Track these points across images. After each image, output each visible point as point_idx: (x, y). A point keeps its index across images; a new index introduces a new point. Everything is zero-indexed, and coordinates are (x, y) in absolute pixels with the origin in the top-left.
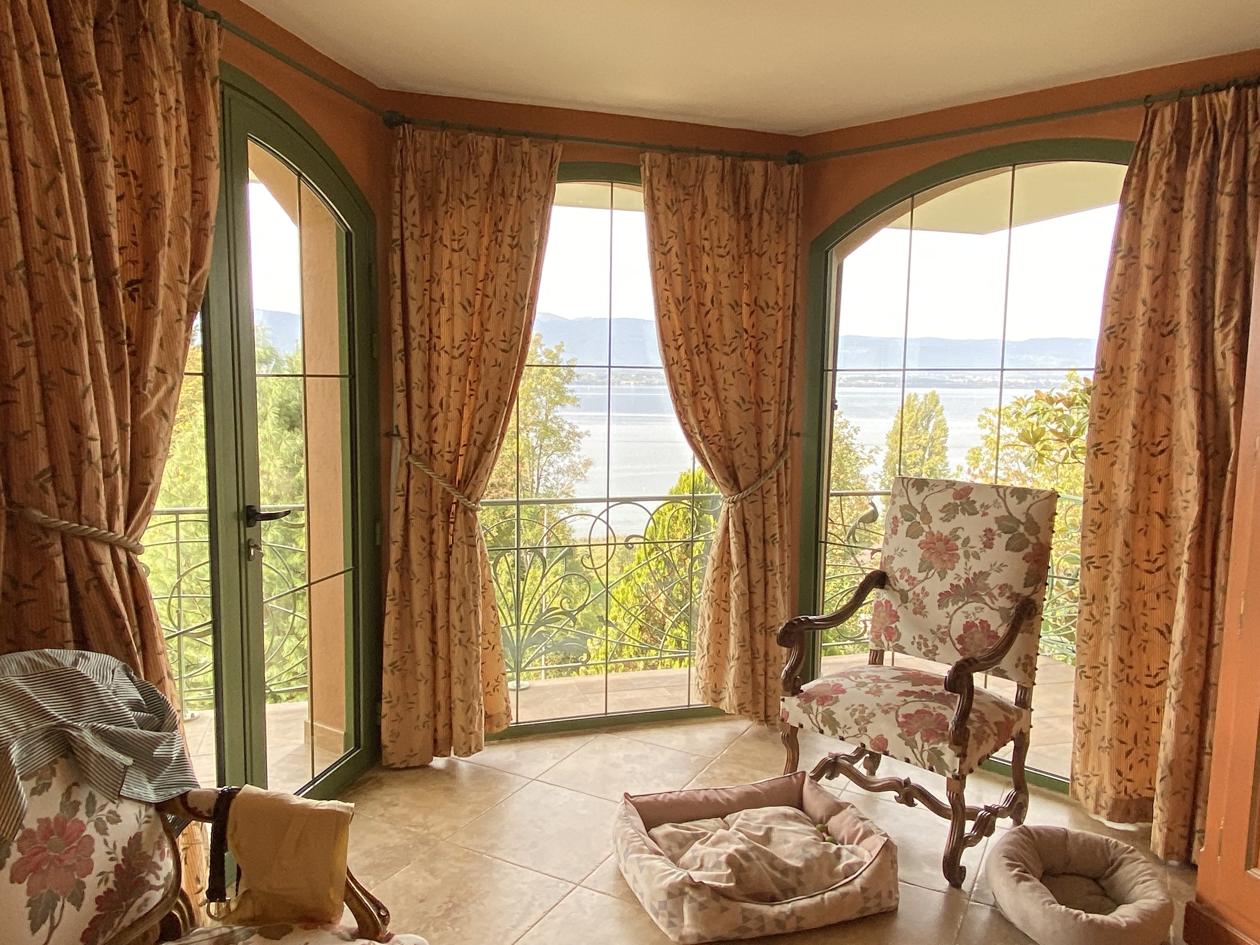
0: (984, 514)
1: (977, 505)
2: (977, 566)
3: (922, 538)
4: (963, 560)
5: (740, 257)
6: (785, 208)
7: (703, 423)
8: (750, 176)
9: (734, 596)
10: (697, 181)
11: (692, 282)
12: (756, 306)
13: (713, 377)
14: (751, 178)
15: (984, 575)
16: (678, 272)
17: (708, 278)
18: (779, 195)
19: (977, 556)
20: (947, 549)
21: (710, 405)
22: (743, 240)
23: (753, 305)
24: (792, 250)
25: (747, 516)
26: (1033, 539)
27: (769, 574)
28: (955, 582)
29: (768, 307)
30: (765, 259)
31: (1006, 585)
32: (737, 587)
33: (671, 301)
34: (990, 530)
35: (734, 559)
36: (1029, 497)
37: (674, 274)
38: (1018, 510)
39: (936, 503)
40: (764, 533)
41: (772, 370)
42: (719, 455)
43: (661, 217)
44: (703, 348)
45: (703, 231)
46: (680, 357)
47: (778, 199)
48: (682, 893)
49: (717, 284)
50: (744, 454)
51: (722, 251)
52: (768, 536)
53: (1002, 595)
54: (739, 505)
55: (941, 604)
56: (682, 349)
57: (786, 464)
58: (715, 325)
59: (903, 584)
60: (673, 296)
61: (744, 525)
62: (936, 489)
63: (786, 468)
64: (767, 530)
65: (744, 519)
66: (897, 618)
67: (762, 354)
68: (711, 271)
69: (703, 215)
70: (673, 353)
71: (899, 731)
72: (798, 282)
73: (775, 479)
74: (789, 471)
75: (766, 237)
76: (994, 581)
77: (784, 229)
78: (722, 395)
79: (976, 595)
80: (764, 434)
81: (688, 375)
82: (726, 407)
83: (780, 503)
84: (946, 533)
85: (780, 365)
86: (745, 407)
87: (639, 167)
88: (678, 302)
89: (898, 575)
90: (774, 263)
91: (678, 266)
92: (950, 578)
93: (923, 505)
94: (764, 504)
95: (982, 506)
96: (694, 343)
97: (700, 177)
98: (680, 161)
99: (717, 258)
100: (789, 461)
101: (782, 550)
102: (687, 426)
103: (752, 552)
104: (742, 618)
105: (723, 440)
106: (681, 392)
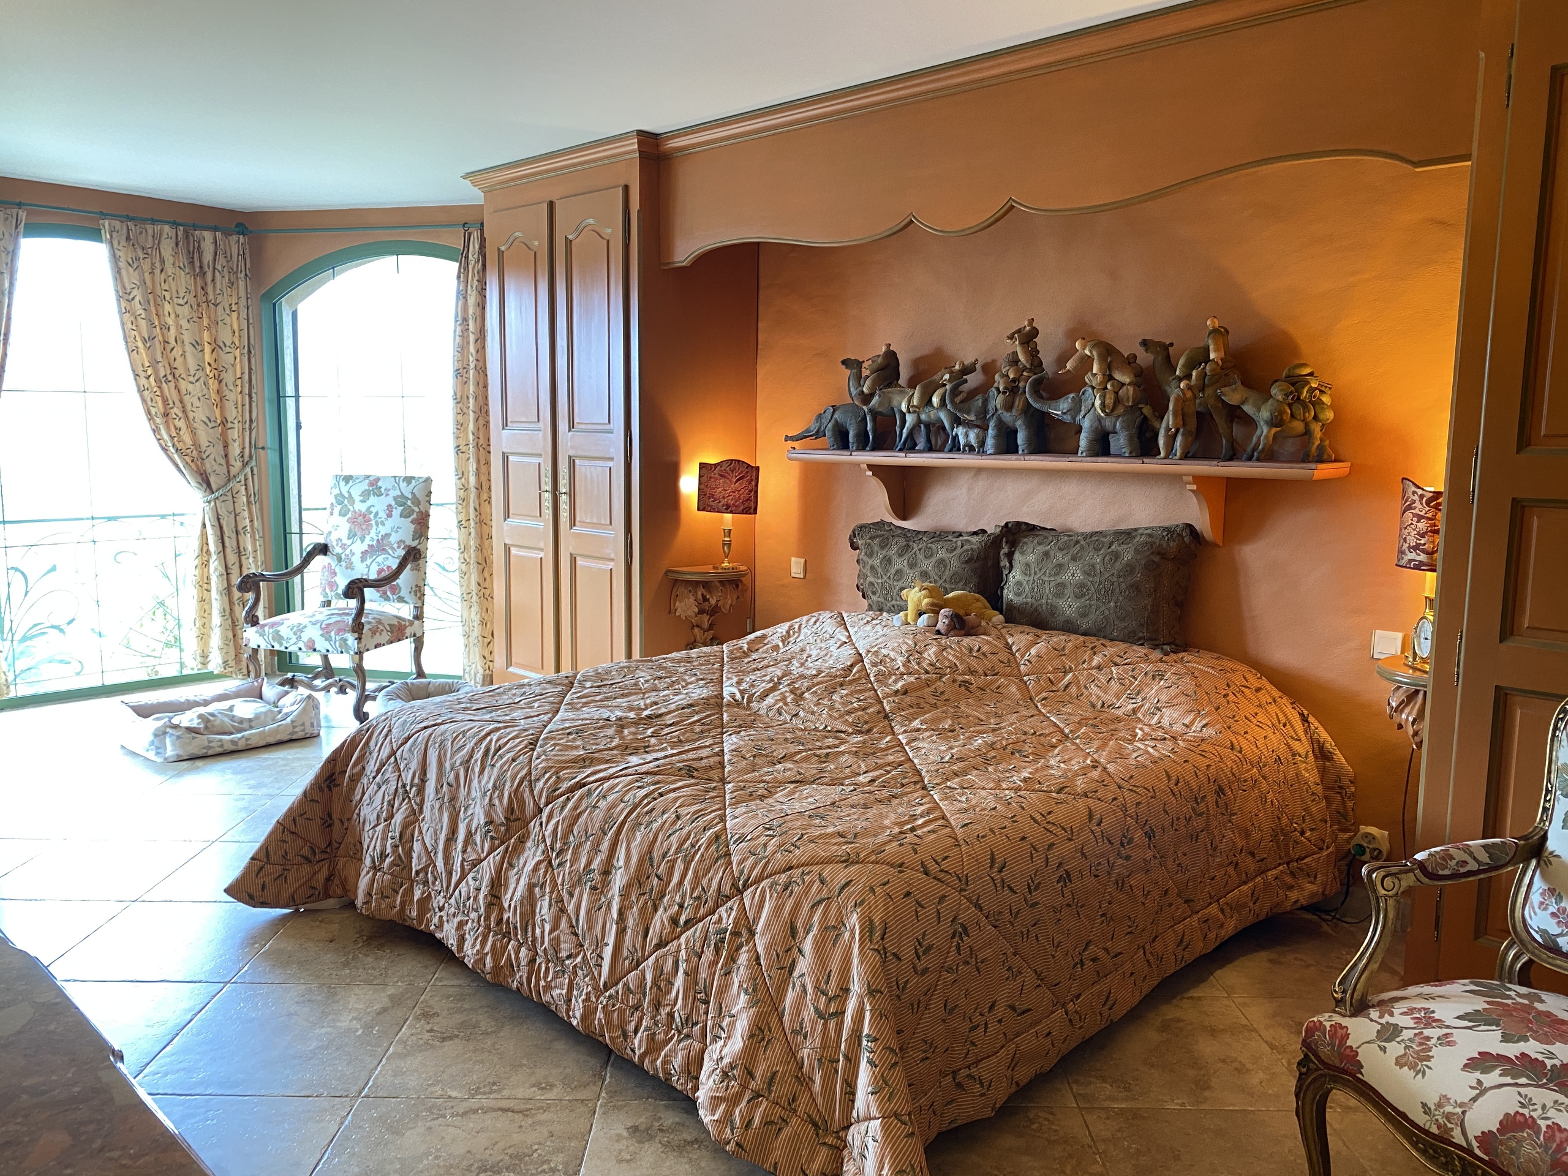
0: (387, 495)
1: (382, 490)
2: (383, 530)
3: (349, 515)
4: (375, 527)
5: (198, 305)
6: (235, 270)
7: (176, 439)
8: (202, 242)
9: (214, 579)
10: (154, 244)
11: (157, 323)
12: (216, 346)
13: (181, 402)
14: (203, 245)
15: (388, 535)
16: (143, 316)
17: (170, 321)
18: (229, 258)
19: (383, 524)
20: (365, 521)
21: (181, 424)
22: (200, 293)
23: (213, 344)
24: (243, 302)
25: (220, 513)
26: (417, 509)
27: (243, 558)
28: (371, 543)
29: (225, 346)
30: (220, 308)
31: (401, 541)
32: (216, 569)
33: (138, 338)
34: (390, 505)
35: (212, 547)
36: (413, 482)
37: (138, 318)
38: (407, 490)
39: (356, 491)
40: (236, 526)
41: (233, 396)
42: (192, 464)
43: (124, 272)
44: (170, 378)
45: (163, 284)
46: (151, 385)
47: (228, 262)
48: (165, 733)
49: (179, 327)
50: (213, 463)
51: (181, 301)
52: (240, 528)
53: (399, 547)
54: (213, 504)
55: (363, 559)
56: (152, 379)
57: (252, 471)
58: (180, 360)
59: (338, 550)
60: (140, 334)
61: (219, 519)
62: (357, 481)
63: (253, 474)
64: (239, 523)
65: (218, 515)
66: (335, 574)
67: (223, 383)
68: (173, 316)
69: (162, 271)
70: (143, 381)
71: (321, 632)
72: (251, 327)
73: (243, 483)
74: (256, 477)
75: (218, 292)
76: (393, 539)
77: (235, 285)
78: (191, 415)
79: (384, 549)
80: (230, 447)
81: (159, 400)
82: (195, 425)
83: (249, 502)
84: (364, 510)
85: (241, 393)
86: (211, 425)
87: (100, 230)
88: (144, 341)
89: (334, 544)
90: (228, 311)
91: (142, 312)
92: (368, 541)
93: (349, 492)
94: (234, 502)
95: (385, 489)
96: (162, 374)
97: (157, 242)
98: (138, 227)
99: (177, 307)
100: (255, 469)
101: (254, 540)
102: (161, 441)
103: (227, 540)
104: (221, 594)
105: (195, 452)
106: (154, 413)
